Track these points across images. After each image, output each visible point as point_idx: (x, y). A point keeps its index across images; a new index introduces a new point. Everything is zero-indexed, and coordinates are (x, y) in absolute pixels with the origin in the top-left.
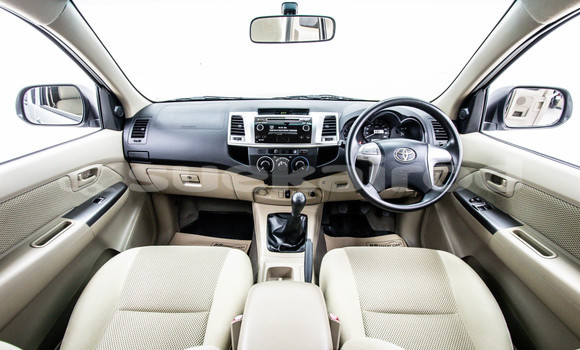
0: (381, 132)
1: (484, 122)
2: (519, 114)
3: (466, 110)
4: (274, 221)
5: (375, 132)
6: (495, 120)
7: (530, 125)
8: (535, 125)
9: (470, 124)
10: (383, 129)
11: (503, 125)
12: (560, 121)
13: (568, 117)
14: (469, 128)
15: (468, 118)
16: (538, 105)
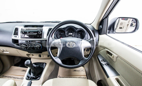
0: (71, 34)
1: (108, 31)
2: (121, 28)
3: (101, 26)
5: (69, 34)
6: (112, 30)
7: (124, 32)
8: (126, 32)
9: (102, 31)
10: (72, 33)
11: (114, 32)
12: (135, 31)
13: (138, 29)
14: (102, 33)
15: (101, 29)
16: (127, 25)
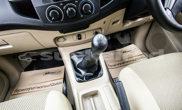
4: (75, 57)
